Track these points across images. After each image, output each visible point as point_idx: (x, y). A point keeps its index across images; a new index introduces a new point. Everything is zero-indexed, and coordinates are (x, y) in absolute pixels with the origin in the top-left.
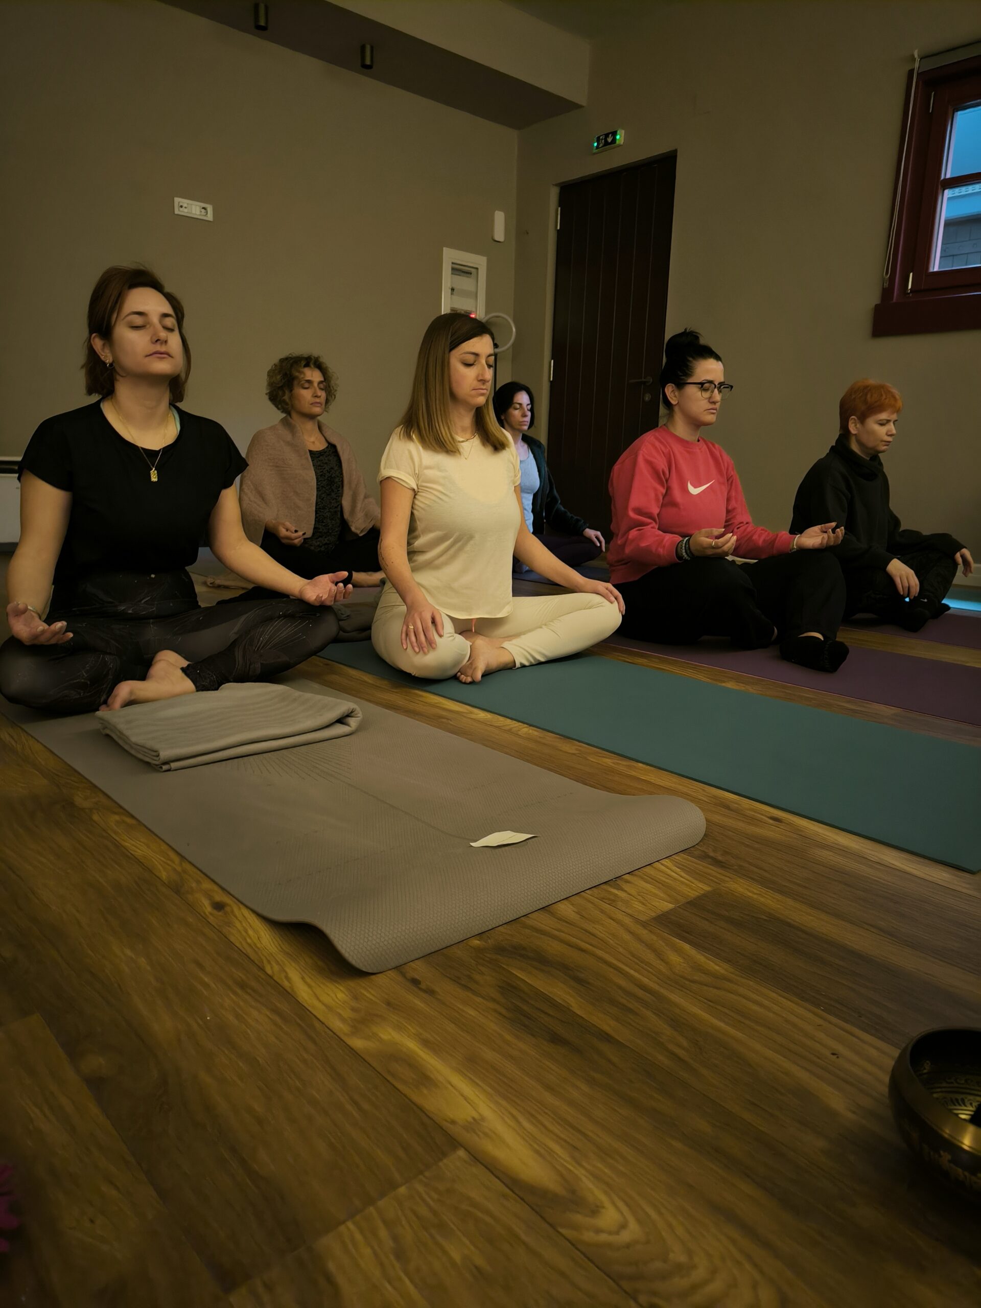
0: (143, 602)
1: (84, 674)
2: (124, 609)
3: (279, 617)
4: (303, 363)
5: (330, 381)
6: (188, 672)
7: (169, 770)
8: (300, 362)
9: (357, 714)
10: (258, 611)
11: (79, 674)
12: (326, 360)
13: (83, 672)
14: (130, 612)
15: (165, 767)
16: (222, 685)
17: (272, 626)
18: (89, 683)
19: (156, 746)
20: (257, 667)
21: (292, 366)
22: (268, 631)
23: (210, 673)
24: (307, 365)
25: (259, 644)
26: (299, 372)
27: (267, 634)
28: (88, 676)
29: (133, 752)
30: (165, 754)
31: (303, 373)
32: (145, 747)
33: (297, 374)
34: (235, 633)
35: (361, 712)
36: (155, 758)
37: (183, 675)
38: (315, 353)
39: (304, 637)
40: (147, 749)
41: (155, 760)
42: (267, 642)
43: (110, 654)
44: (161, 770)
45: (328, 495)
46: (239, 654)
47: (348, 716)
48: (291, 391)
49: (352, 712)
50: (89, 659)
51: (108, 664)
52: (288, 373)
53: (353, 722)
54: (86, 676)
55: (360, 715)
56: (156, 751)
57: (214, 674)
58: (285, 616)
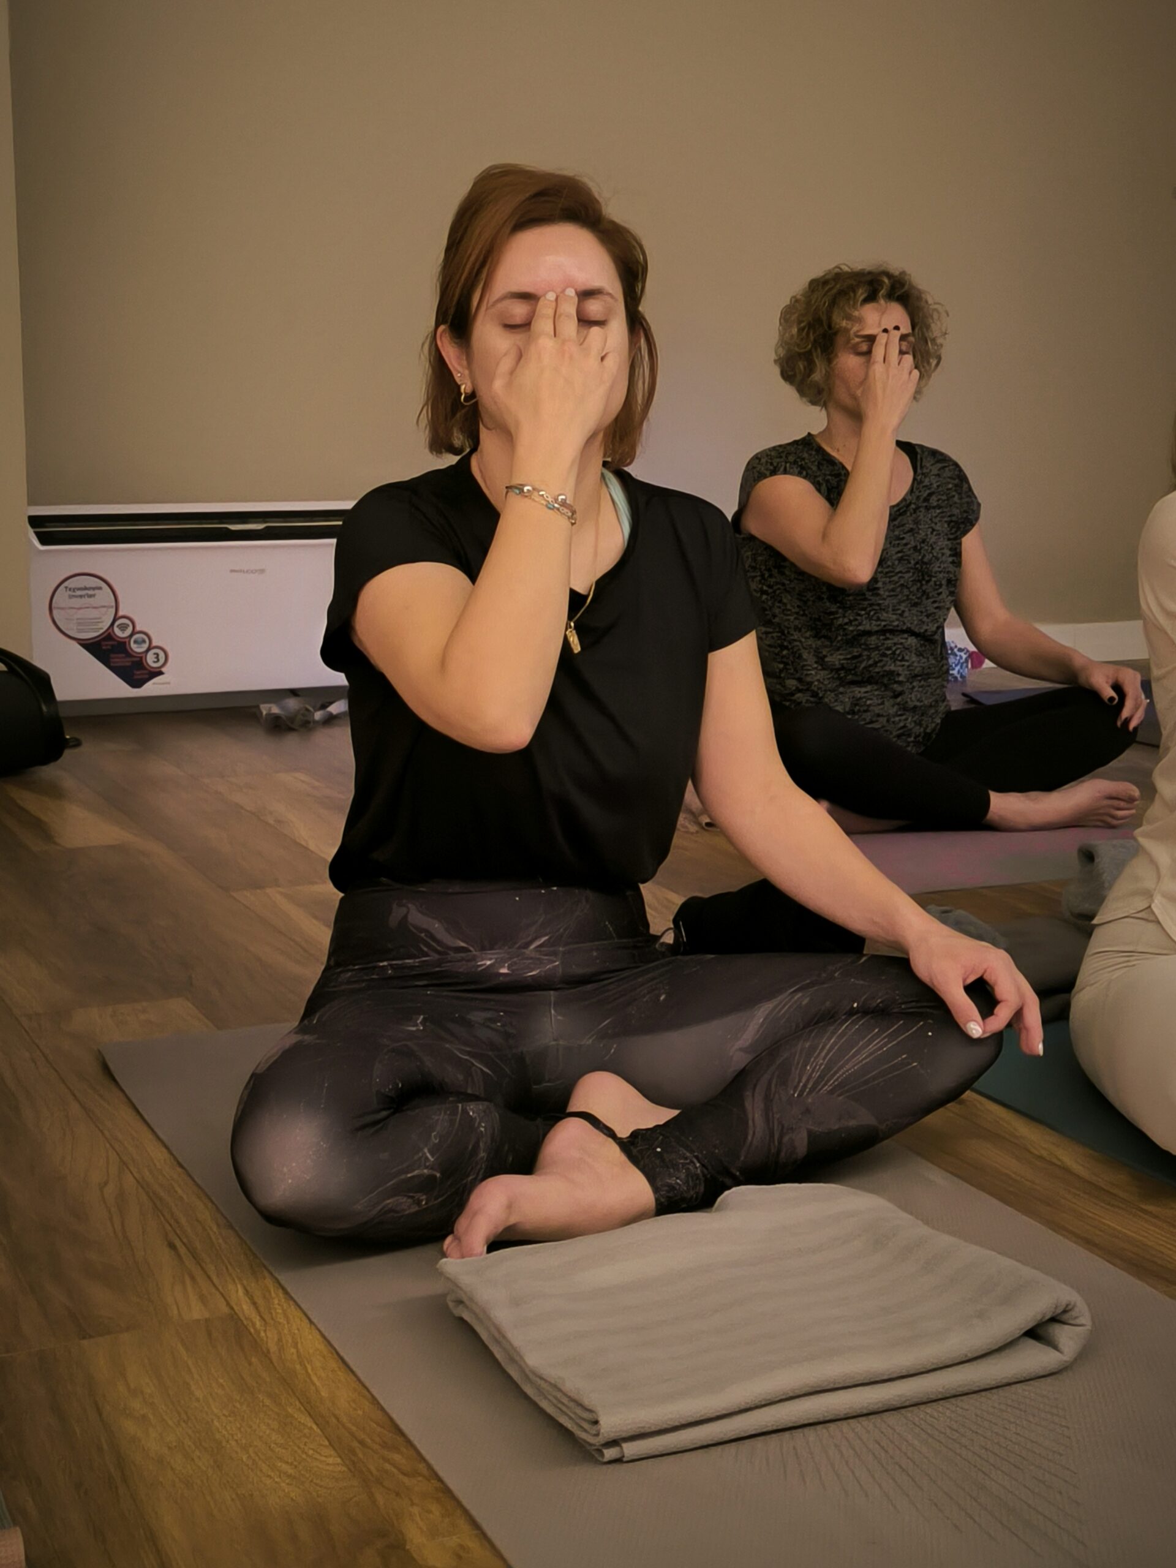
0: (532, 947)
1: (428, 1155)
2: (491, 965)
3: (851, 1012)
4: (861, 293)
5: (928, 327)
6: (635, 1151)
7: (619, 1461)
8: (854, 292)
9: (1076, 1318)
10: (800, 995)
11: (416, 1158)
12: (921, 279)
13: (426, 1150)
14: (504, 971)
15: (610, 1453)
16: (722, 1193)
17: (833, 1033)
18: (438, 1175)
19: (591, 1399)
20: (800, 1143)
21: (833, 303)
22: (823, 1048)
23: (688, 1154)
24: (871, 298)
25: (804, 1080)
26: (849, 317)
27: (823, 1054)
28: (435, 1160)
29: (529, 1390)
30: (611, 1423)
31: (860, 320)
32: (560, 1390)
33: (844, 323)
34: (741, 1049)
35: (1087, 1314)
36: (586, 1426)
37: (623, 1158)
38: (896, 265)
39: (915, 1064)
40: (565, 1394)
41: (585, 1431)
42: (821, 1077)
43: (475, 1098)
44: (600, 1459)
45: (915, 605)
46: (754, 1109)
47: (1054, 1320)
48: (829, 361)
49: (1065, 1311)
50: (436, 1118)
51: (476, 1124)
52: (824, 318)
53: (1069, 1339)
54: (432, 1159)
55: (1086, 1319)
56: (591, 1411)
57: (697, 1157)
58: (864, 1011)
